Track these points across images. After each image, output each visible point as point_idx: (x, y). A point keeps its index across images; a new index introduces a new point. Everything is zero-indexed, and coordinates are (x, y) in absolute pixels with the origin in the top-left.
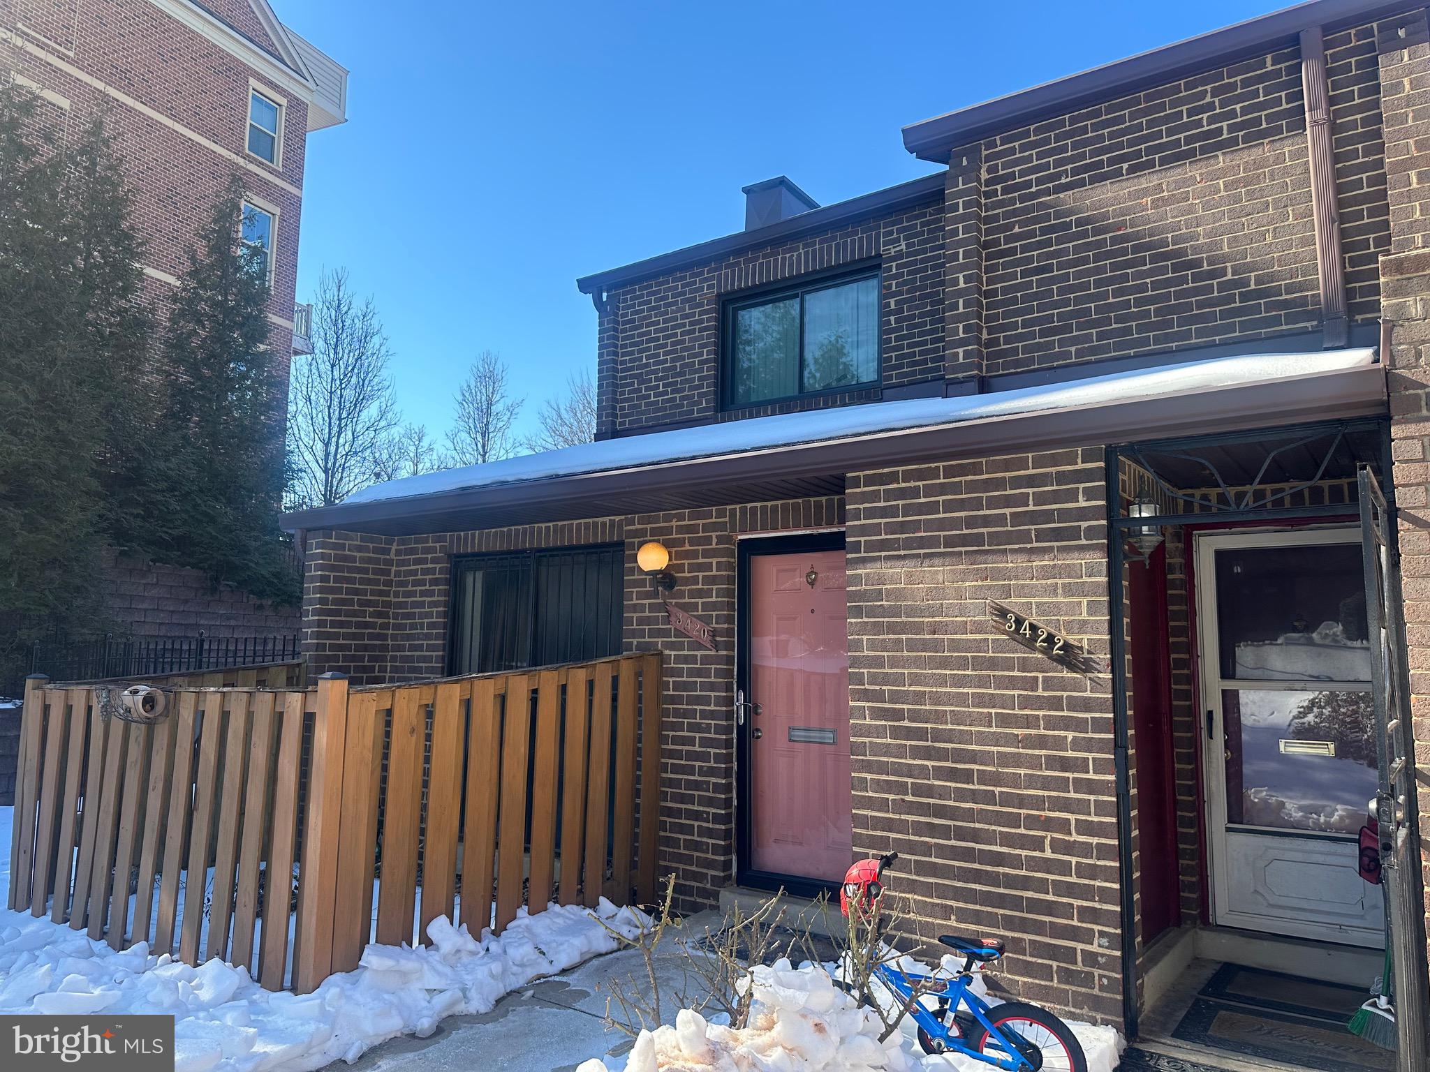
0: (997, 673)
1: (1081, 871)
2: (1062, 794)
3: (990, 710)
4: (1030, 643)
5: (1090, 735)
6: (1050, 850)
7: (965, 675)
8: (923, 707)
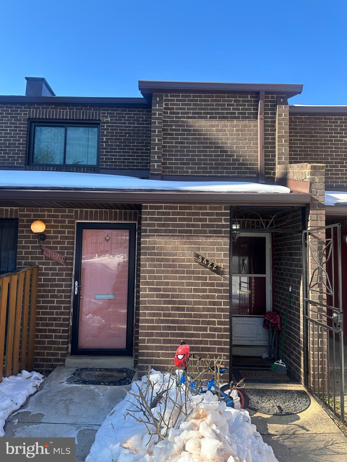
0: (194, 275)
1: (218, 337)
2: (213, 313)
3: (191, 287)
4: (206, 266)
5: (223, 294)
6: (209, 331)
7: (183, 276)
8: (168, 287)
